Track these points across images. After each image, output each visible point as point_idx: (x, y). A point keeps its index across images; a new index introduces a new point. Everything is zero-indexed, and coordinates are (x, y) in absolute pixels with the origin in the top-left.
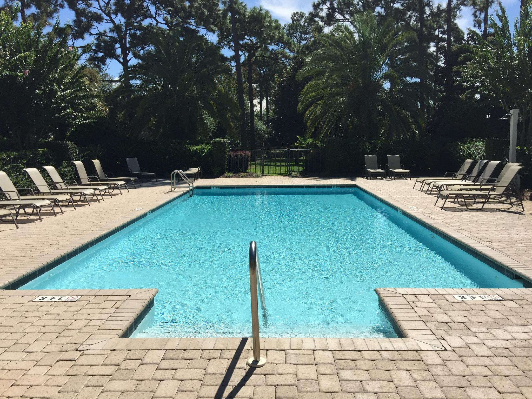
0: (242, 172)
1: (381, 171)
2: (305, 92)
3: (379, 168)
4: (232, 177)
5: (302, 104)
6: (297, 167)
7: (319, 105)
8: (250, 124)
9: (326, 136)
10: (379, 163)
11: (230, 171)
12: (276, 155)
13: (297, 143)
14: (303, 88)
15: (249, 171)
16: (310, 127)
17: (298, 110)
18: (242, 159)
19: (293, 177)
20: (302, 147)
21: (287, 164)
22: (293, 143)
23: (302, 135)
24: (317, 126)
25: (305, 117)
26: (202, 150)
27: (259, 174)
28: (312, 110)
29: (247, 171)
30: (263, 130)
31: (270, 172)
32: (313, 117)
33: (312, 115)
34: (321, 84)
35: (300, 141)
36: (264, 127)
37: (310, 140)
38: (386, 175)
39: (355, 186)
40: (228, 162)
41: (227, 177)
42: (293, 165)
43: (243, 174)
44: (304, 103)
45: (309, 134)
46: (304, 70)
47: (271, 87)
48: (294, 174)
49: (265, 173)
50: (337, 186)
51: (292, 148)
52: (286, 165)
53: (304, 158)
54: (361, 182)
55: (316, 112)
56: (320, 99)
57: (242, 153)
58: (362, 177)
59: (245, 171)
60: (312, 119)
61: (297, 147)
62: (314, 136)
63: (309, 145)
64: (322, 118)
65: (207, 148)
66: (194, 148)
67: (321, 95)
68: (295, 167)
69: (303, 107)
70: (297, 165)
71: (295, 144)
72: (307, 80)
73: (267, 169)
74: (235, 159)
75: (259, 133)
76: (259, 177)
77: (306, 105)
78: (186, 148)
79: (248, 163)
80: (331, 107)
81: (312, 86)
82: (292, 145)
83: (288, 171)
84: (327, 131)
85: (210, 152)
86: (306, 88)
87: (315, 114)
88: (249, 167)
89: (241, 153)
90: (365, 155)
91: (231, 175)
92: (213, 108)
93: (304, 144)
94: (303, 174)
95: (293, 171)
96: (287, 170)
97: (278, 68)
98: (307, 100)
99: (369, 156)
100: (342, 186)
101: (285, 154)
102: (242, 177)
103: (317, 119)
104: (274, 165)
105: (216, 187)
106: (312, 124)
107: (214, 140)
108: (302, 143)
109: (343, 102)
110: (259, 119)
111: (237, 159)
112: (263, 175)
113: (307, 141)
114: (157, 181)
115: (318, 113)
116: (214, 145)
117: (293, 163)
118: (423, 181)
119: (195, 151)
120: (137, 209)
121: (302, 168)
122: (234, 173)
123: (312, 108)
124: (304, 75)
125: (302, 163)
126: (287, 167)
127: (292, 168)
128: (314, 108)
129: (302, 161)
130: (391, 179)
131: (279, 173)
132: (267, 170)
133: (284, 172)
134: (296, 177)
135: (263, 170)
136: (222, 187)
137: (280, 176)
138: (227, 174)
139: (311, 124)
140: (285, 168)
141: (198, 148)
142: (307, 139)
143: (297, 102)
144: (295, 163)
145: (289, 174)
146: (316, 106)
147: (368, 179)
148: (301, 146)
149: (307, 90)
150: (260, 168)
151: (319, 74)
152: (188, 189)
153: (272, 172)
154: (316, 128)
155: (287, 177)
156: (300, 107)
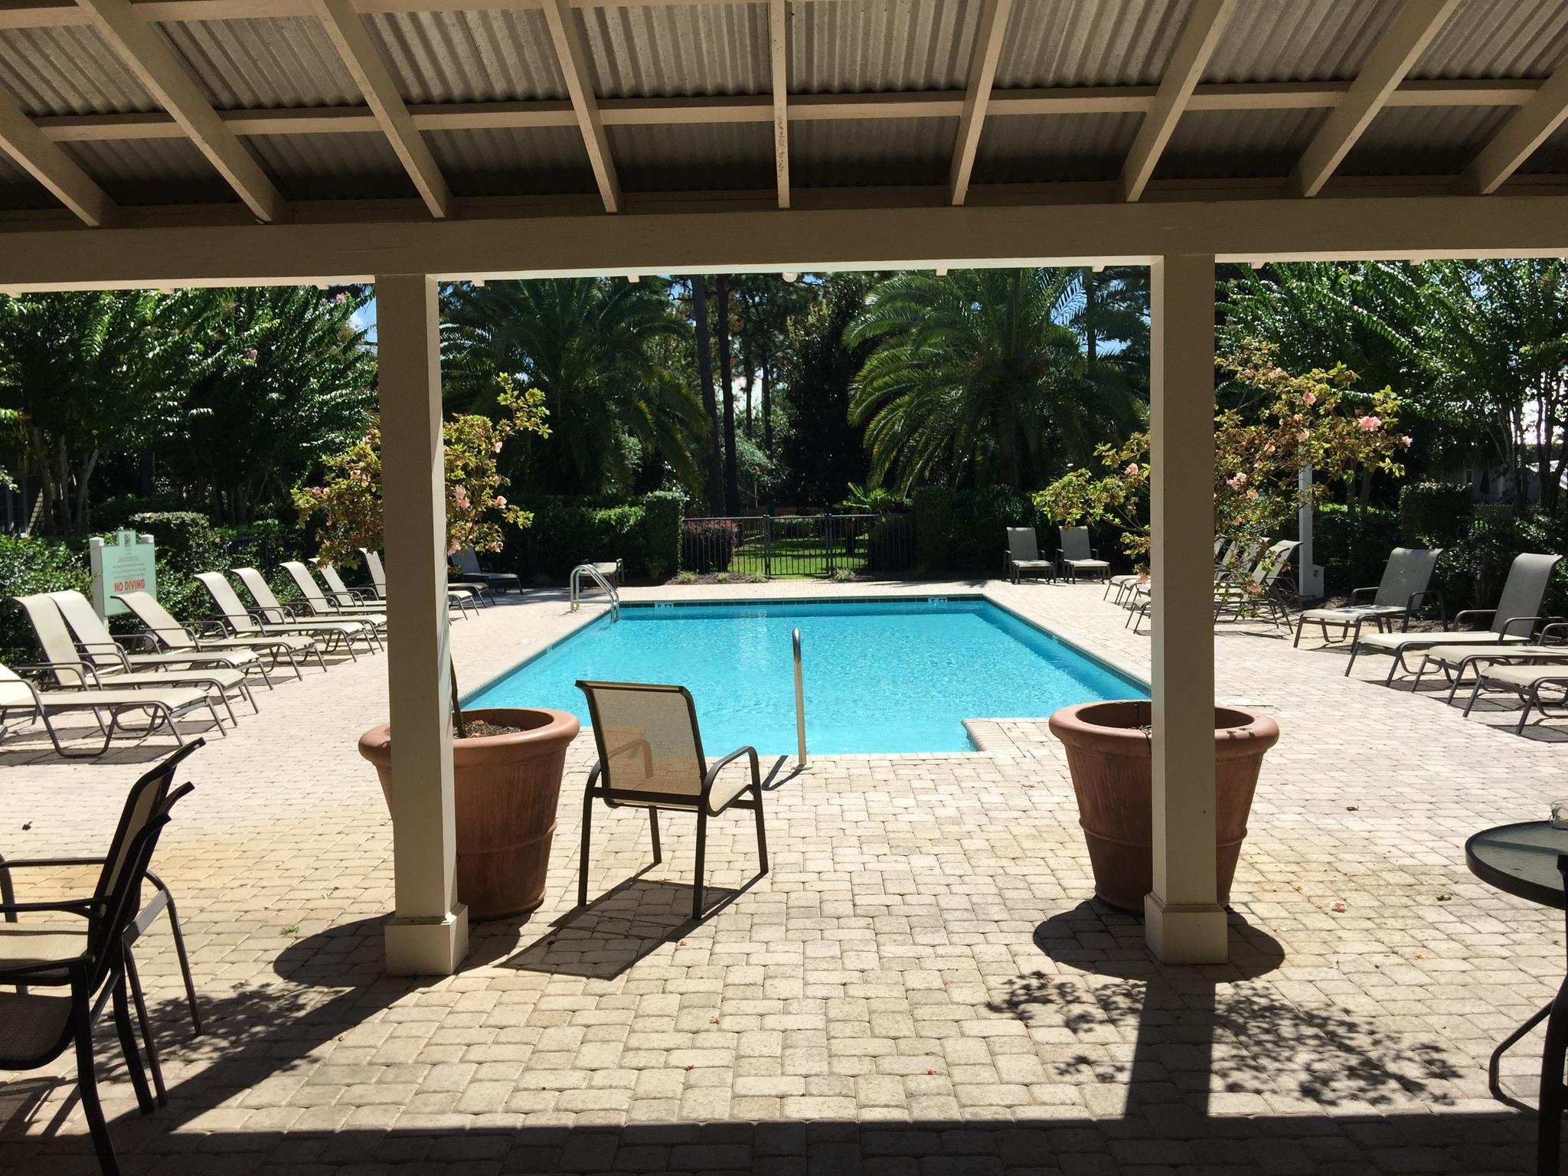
0: (719, 571)
1: (1043, 563)
2: (865, 378)
3: (1040, 558)
4: (695, 582)
5: (858, 405)
6: (850, 560)
7: (901, 406)
8: (723, 449)
9: (920, 480)
10: (1040, 547)
11: (688, 568)
12: (792, 530)
13: (849, 500)
14: (860, 366)
15: (736, 569)
16: (879, 459)
17: (850, 418)
18: (718, 538)
19: (841, 581)
20: (861, 510)
21: (824, 552)
22: (840, 501)
23: (862, 480)
24: (896, 458)
25: (867, 437)
26: (622, 519)
27: (760, 574)
28: (883, 418)
29: (729, 568)
30: (759, 465)
31: (784, 571)
32: (886, 436)
33: (885, 431)
34: (903, 358)
35: (855, 495)
36: (760, 456)
37: (879, 494)
38: (1054, 574)
39: (980, 598)
40: (683, 547)
41: (683, 583)
42: (841, 555)
43: (722, 575)
44: (864, 401)
45: (878, 477)
46: (863, 322)
47: (776, 346)
48: (842, 574)
49: (773, 572)
50: (940, 597)
51: (836, 512)
52: (822, 556)
53: (867, 538)
54: (997, 590)
55: (894, 424)
56: (900, 393)
57: (717, 526)
58: (1002, 578)
59: (725, 570)
60: (883, 439)
61: (848, 510)
62: (889, 483)
63: (876, 506)
64: (908, 439)
65: (635, 513)
66: (601, 514)
67: (904, 382)
68: (845, 559)
69: (861, 412)
70: (850, 553)
71: (845, 503)
72: (869, 346)
73: (775, 563)
74: (700, 541)
75: (747, 471)
76: (760, 581)
77: (868, 406)
78: (583, 515)
79: (731, 550)
80: (930, 412)
81: (882, 363)
82: (837, 506)
83: (827, 569)
84: (923, 469)
85: (641, 523)
86: (867, 367)
87: (890, 429)
88: (735, 559)
89: (714, 524)
90: (1009, 529)
91: (691, 576)
92: (646, 420)
93: (865, 503)
94: (865, 574)
95: (841, 568)
96: (824, 566)
97: (794, 297)
98: (871, 394)
99: (1018, 529)
100: (952, 598)
101: (820, 528)
102: (720, 582)
103: (895, 441)
104: (792, 556)
105: (666, 603)
106: (885, 452)
107: (649, 494)
108: (860, 501)
109: (958, 400)
110: (746, 435)
111: (706, 539)
112: (769, 577)
113: (872, 496)
114: (522, 593)
115: (898, 428)
116: (650, 506)
117: (839, 551)
118: (1122, 582)
119: (606, 523)
120: (525, 641)
121: (862, 562)
122: (699, 573)
123: (883, 414)
124: (861, 334)
125: (862, 551)
126: (824, 560)
127: (838, 561)
128: (889, 414)
129: (862, 544)
130: (1067, 582)
131: (807, 572)
132: (778, 566)
133: (819, 571)
134: (849, 580)
135: (768, 566)
136: (679, 604)
137: (809, 580)
138: (684, 575)
139: (881, 453)
140: (821, 563)
141: (614, 513)
142: (871, 491)
143: (845, 400)
144: (844, 551)
145: (829, 574)
146: (893, 410)
147: (1013, 583)
148: (859, 508)
149: (870, 372)
150: (760, 563)
151: (899, 332)
152: (608, 607)
153: (790, 571)
154: (895, 463)
155: (826, 581)
156: (855, 412)
